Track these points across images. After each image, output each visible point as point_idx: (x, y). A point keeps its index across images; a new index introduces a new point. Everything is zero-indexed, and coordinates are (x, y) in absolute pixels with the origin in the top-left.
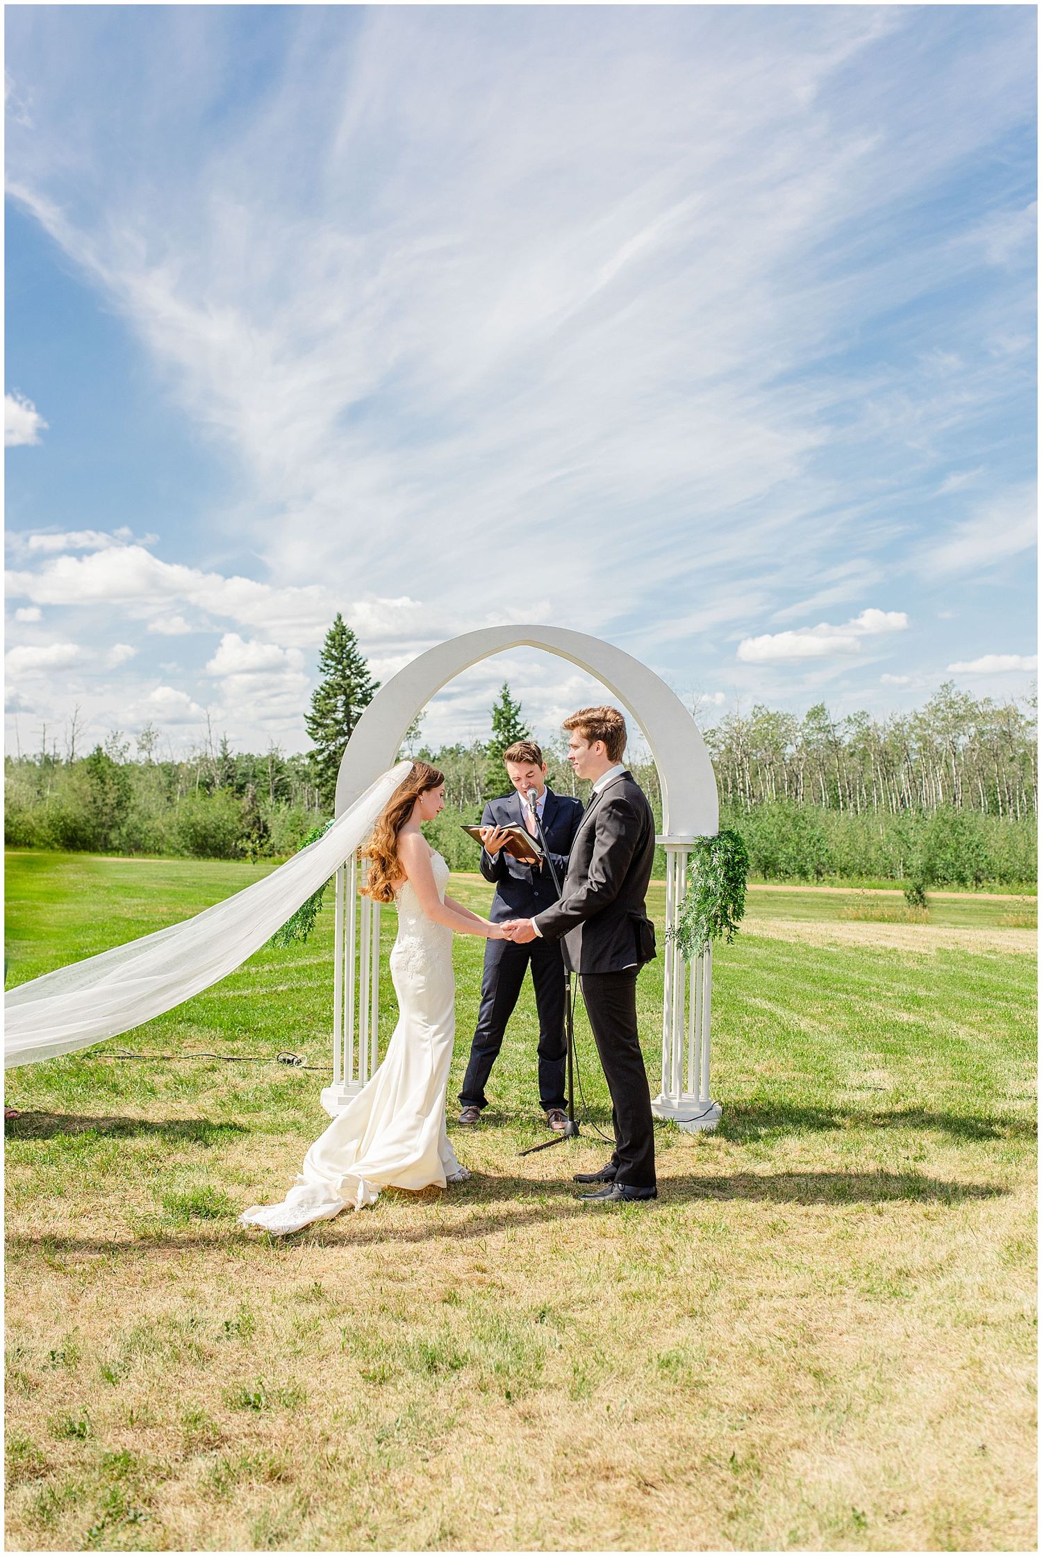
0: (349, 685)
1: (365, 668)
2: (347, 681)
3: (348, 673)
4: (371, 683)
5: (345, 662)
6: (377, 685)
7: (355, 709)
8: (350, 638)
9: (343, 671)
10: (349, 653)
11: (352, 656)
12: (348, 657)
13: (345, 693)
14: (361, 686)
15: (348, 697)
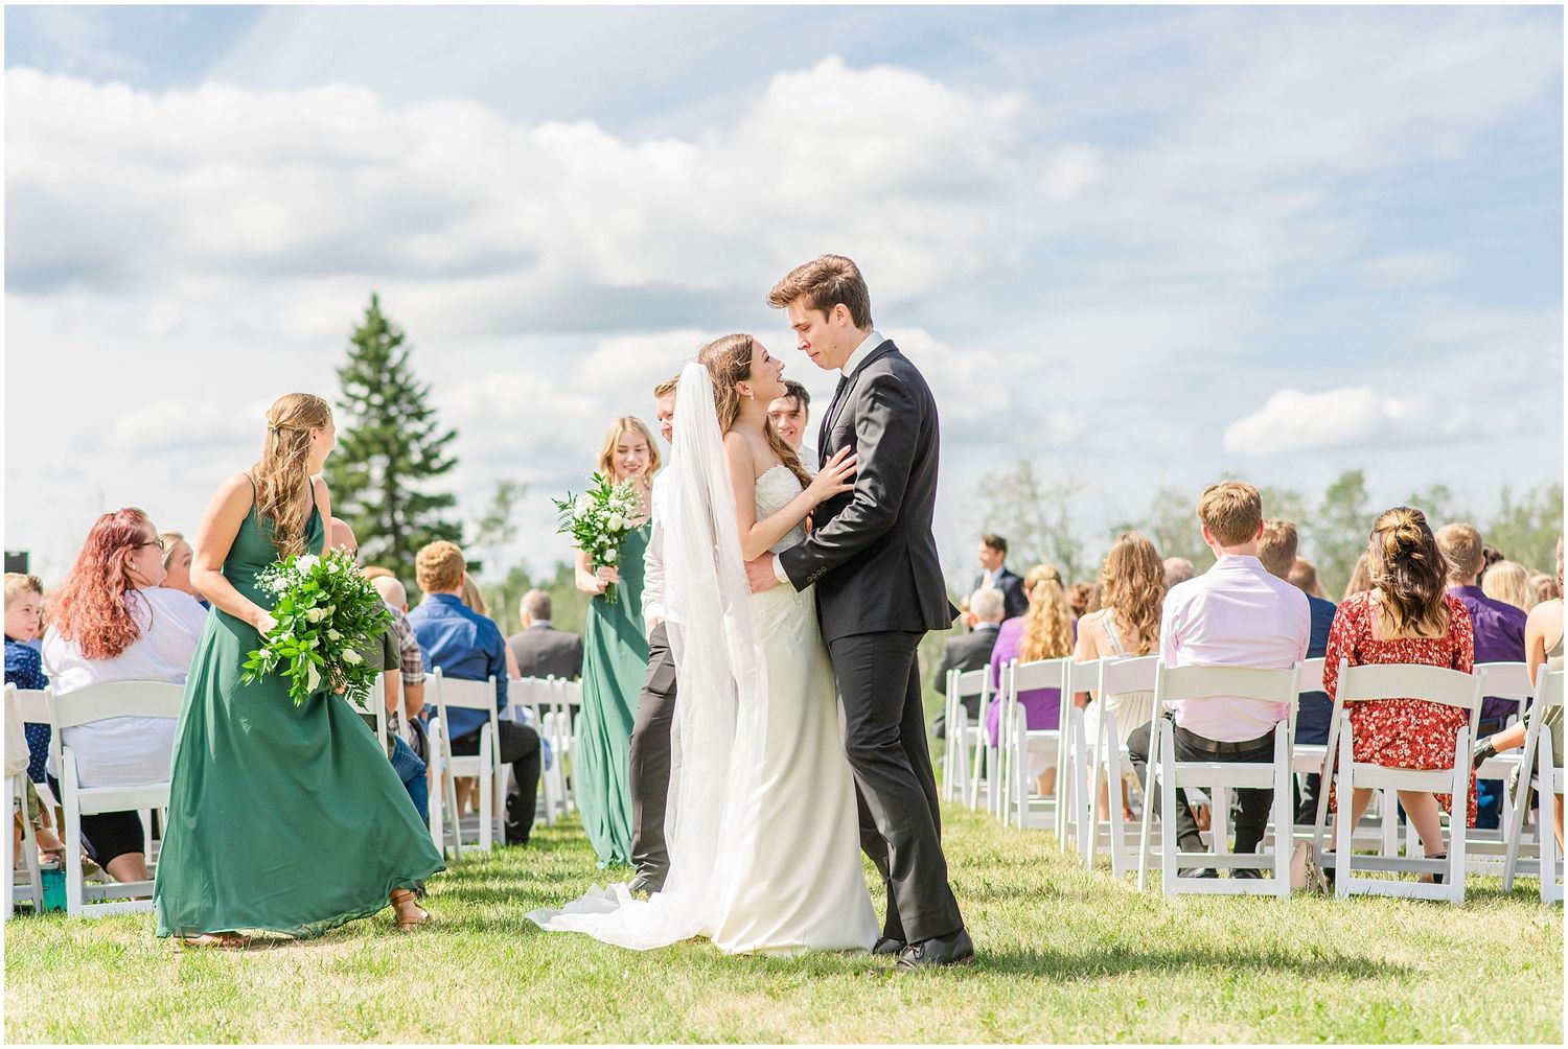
0: (395, 437)
1: (428, 403)
2: (391, 430)
3: (393, 411)
4: (440, 432)
5: (389, 391)
6: (451, 435)
7: (409, 485)
8: (396, 341)
9: (383, 407)
10: (393, 372)
11: (400, 378)
12: (393, 381)
13: (386, 449)
14: (418, 437)
15: (393, 460)
